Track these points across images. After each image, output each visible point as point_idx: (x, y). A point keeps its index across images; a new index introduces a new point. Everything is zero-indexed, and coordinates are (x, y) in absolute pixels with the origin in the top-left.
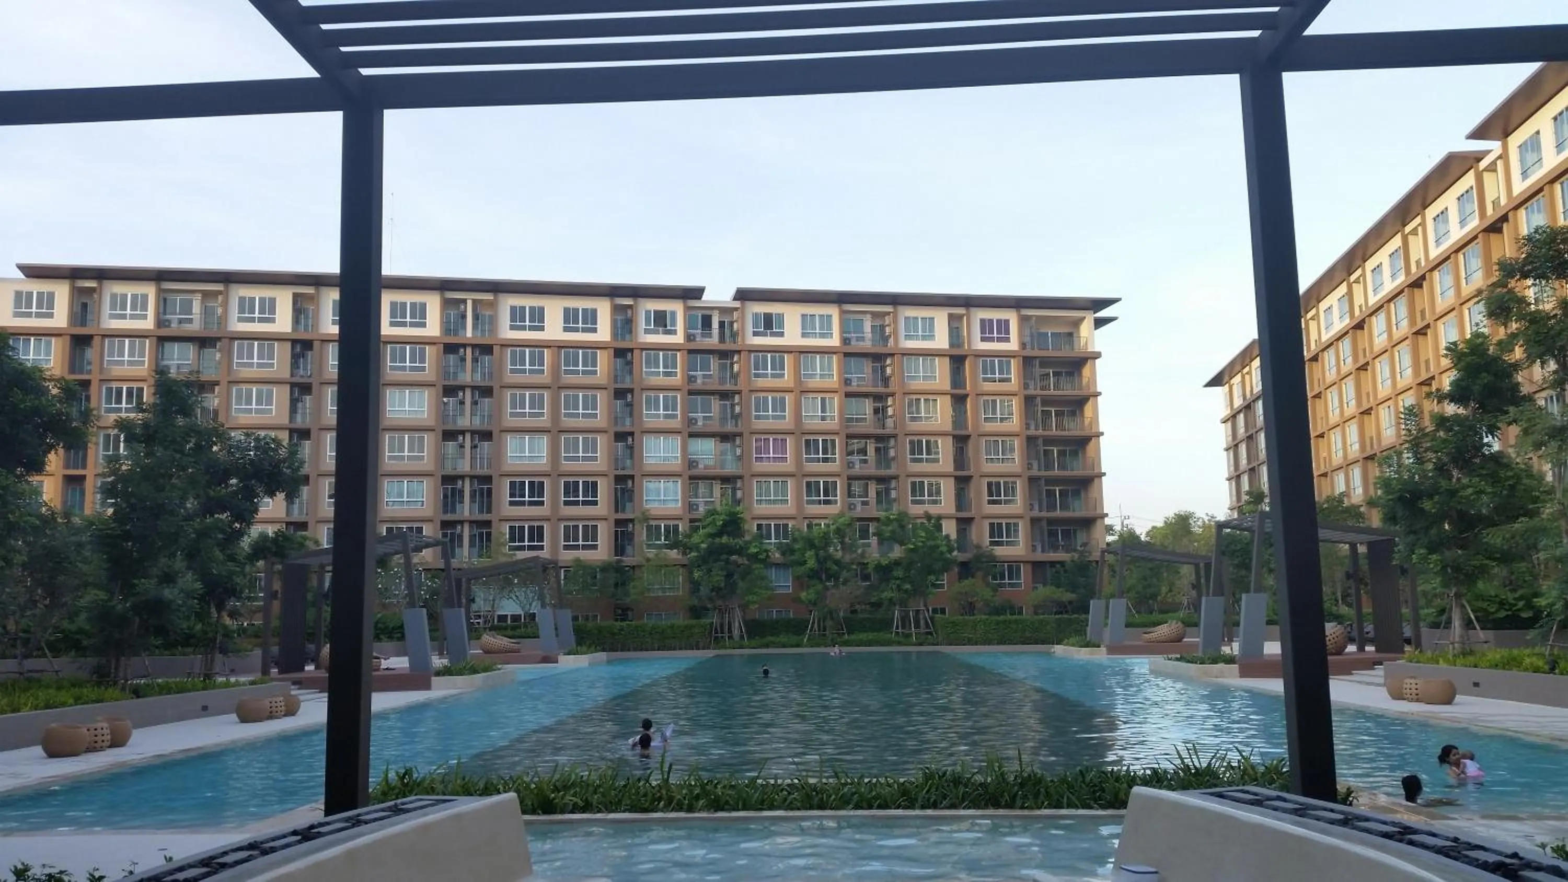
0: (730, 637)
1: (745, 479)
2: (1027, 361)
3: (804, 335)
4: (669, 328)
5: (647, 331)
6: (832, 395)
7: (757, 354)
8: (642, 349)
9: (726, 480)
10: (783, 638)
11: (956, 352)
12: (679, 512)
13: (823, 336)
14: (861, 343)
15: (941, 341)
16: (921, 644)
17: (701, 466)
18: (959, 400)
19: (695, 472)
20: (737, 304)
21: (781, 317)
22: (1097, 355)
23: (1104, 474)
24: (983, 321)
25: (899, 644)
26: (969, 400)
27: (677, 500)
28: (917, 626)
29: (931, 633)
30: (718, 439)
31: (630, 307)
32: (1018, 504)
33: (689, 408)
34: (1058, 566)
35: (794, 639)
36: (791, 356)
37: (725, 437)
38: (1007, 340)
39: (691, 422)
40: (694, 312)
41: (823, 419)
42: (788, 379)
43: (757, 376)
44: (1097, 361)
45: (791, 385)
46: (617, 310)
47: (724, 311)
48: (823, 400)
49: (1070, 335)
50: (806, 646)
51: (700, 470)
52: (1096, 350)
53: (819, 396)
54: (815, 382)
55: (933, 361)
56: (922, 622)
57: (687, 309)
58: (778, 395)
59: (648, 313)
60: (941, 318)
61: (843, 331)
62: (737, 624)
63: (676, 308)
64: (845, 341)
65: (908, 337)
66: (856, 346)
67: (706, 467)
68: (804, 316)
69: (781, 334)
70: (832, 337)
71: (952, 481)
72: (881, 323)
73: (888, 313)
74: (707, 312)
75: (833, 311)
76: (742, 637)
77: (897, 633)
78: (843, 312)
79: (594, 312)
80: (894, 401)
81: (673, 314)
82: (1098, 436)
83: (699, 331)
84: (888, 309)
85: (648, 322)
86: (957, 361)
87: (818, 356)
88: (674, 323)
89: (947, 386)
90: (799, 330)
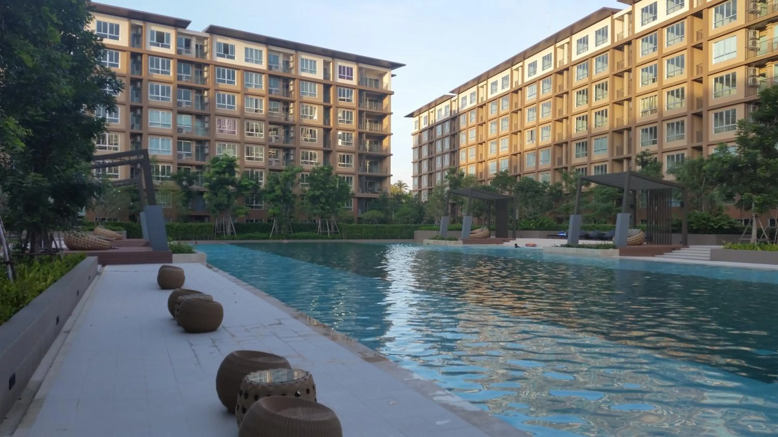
0: (226, 233)
1: (211, 142)
2: (361, 92)
3: (247, 60)
4: (165, 43)
5: (152, 44)
6: (261, 98)
7: (219, 68)
8: (149, 55)
9: (199, 141)
10: (257, 234)
11: (326, 82)
12: (171, 159)
13: (257, 62)
14: (277, 70)
15: (319, 75)
16: (333, 239)
17: (184, 132)
18: (327, 109)
19: (181, 135)
20: (207, 35)
21: (233, 47)
22: (392, 93)
23: (392, 155)
24: (340, 67)
25: (322, 238)
26: (331, 110)
27: (169, 151)
28: (330, 229)
29: (337, 233)
30: (194, 116)
31: (141, 27)
32: (352, 167)
33: (177, 96)
34: (373, 200)
35: (263, 235)
36: (240, 72)
37: (199, 116)
38: (351, 79)
39: (179, 104)
40: (181, 36)
41: (256, 111)
42: (237, 84)
43: (219, 81)
44: (392, 96)
45: (239, 89)
46: (133, 28)
47: (200, 39)
48: (256, 100)
49: (377, 81)
50: (271, 239)
51: (184, 134)
52: (392, 90)
53: (255, 98)
54: (252, 90)
55: (315, 85)
56: (332, 227)
57: (178, 34)
58: (231, 94)
59: (152, 32)
60: (320, 62)
61: (269, 61)
62: (229, 226)
63: (171, 32)
64: (270, 67)
65: (303, 70)
66: (274, 72)
67: (187, 133)
68: (246, 49)
69: (233, 58)
70: (262, 64)
71: (322, 153)
72: (287, 60)
73: (292, 55)
74: (189, 38)
75: (264, 49)
76: (232, 233)
77: (319, 232)
78: (269, 50)
79: (117, 26)
80: (294, 105)
81: (168, 35)
82: (390, 135)
83: (184, 48)
84: (293, 52)
85: (152, 39)
86: (327, 87)
87: (254, 74)
88: (168, 41)
89: (321, 101)
90: (243, 58)
